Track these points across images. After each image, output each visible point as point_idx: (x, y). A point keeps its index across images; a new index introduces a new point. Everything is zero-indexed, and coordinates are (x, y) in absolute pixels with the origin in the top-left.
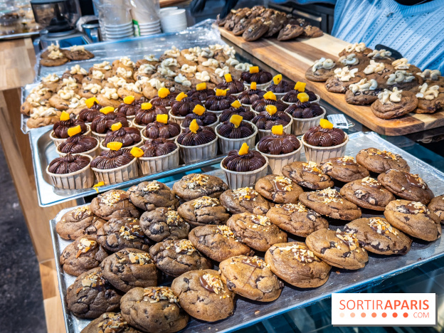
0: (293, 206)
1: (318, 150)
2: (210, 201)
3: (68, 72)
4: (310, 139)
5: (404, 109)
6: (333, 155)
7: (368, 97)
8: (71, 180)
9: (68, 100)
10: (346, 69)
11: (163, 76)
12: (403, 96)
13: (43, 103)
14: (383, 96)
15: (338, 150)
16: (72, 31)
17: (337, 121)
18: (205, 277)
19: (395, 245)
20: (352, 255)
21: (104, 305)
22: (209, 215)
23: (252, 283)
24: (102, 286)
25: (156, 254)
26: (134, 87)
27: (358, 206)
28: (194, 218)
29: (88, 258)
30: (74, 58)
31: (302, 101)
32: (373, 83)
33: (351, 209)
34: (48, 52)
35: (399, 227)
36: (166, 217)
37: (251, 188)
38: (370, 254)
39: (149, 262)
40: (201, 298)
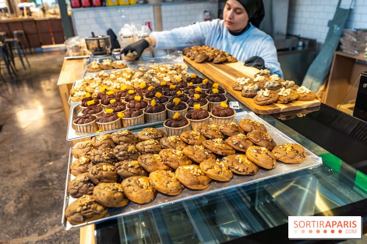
0: (197, 146)
1: (218, 119)
2: (153, 142)
3: (98, 75)
4: (215, 113)
5: (270, 100)
6: (227, 121)
7: (253, 93)
8: (85, 128)
9: (94, 88)
10: (243, 78)
11: (147, 78)
12: (270, 93)
13: (82, 90)
14: (260, 93)
15: (229, 119)
16: (106, 55)
17: (234, 105)
18: (140, 180)
19: (247, 169)
20: (223, 173)
21: (86, 191)
22: (151, 149)
23: (165, 184)
24: (87, 181)
25: (118, 167)
26: (129, 83)
27: (234, 149)
28: (143, 150)
29: (83, 167)
30: (104, 68)
31: (214, 93)
32: (256, 86)
33: (229, 150)
34: (91, 65)
35: (252, 160)
36: (128, 148)
37: (178, 136)
38: (234, 174)
39: (113, 171)
40: (136, 190)
